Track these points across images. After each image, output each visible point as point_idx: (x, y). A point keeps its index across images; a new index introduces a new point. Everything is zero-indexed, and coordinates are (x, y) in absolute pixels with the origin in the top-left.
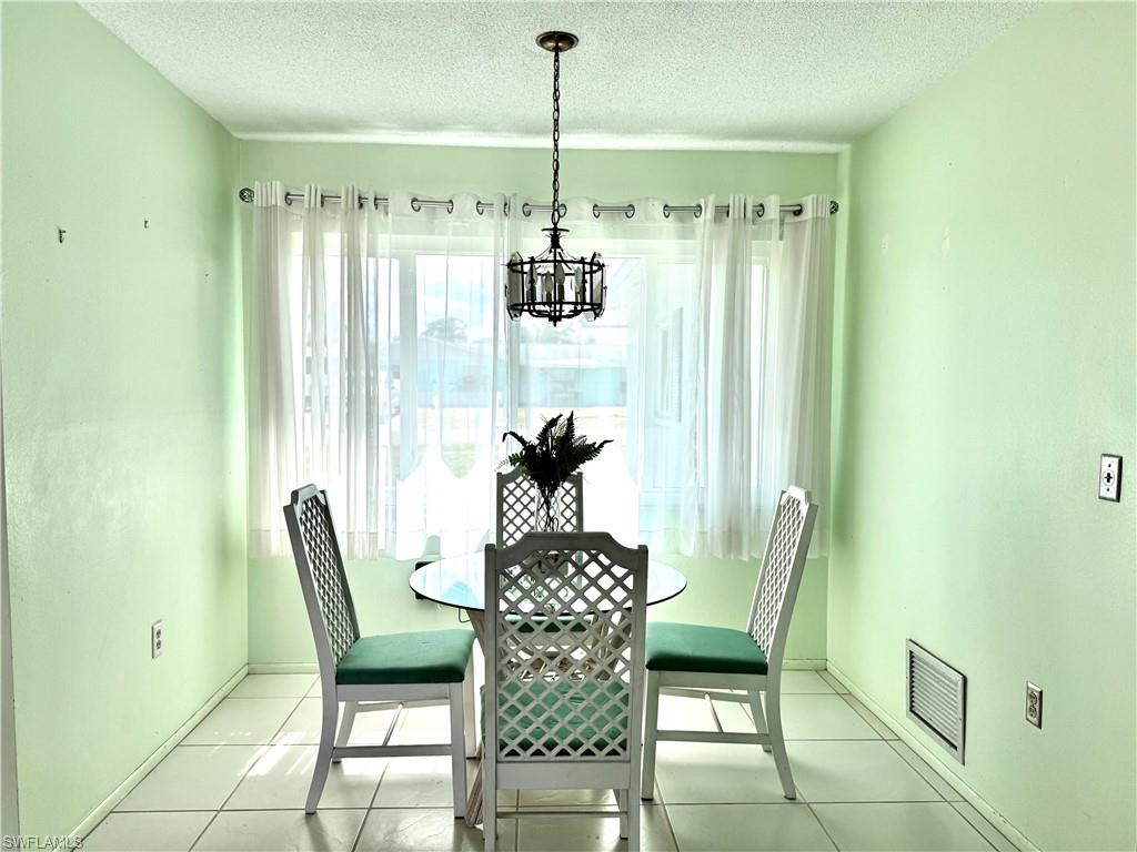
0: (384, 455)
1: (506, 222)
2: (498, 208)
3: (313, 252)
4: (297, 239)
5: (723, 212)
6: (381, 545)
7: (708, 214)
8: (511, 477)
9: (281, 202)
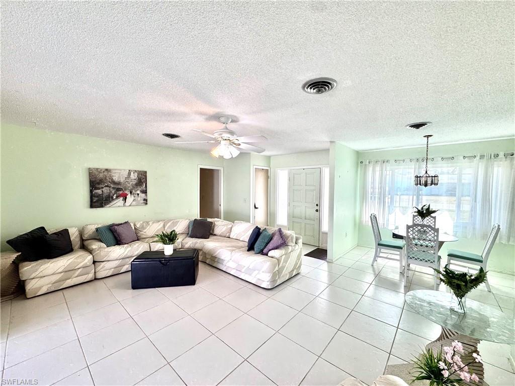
0: (387, 209)
1: (418, 163)
2: (415, 160)
3: (374, 171)
4: (371, 169)
5: (482, 157)
6: (385, 226)
7: (478, 158)
8: (416, 216)
9: (368, 163)
